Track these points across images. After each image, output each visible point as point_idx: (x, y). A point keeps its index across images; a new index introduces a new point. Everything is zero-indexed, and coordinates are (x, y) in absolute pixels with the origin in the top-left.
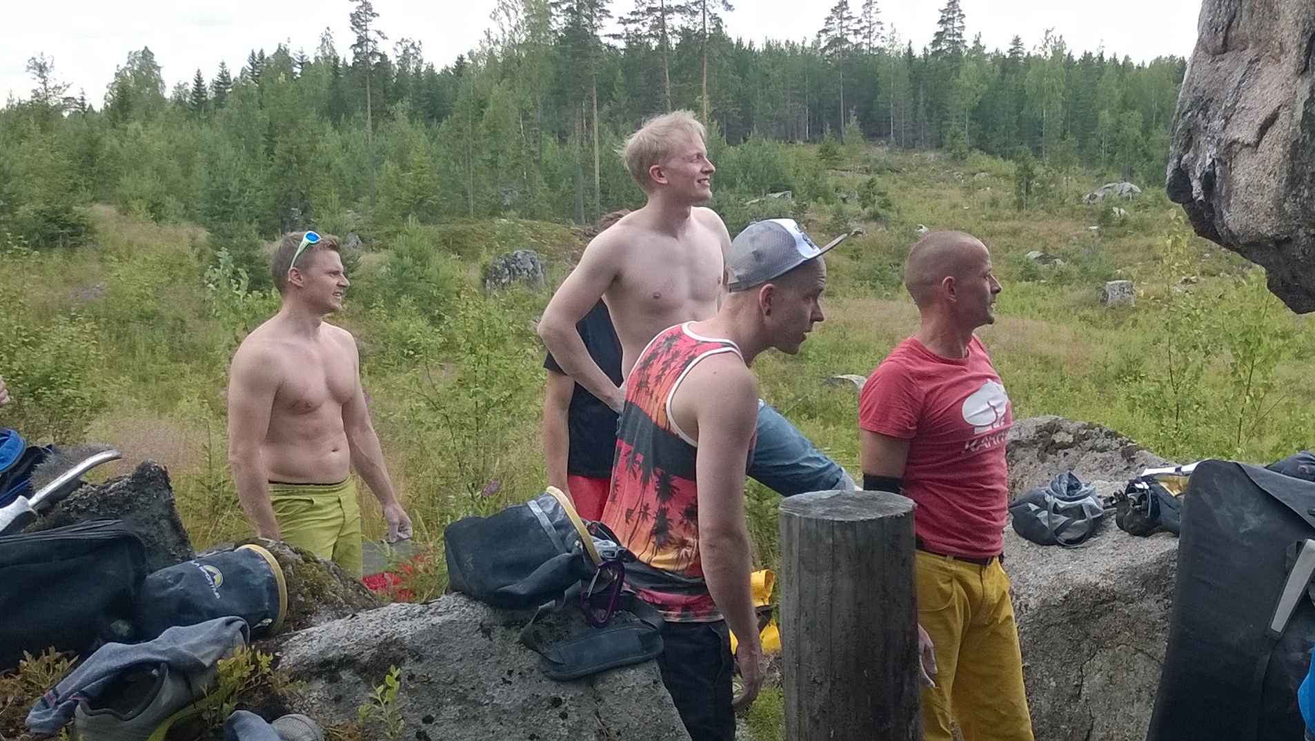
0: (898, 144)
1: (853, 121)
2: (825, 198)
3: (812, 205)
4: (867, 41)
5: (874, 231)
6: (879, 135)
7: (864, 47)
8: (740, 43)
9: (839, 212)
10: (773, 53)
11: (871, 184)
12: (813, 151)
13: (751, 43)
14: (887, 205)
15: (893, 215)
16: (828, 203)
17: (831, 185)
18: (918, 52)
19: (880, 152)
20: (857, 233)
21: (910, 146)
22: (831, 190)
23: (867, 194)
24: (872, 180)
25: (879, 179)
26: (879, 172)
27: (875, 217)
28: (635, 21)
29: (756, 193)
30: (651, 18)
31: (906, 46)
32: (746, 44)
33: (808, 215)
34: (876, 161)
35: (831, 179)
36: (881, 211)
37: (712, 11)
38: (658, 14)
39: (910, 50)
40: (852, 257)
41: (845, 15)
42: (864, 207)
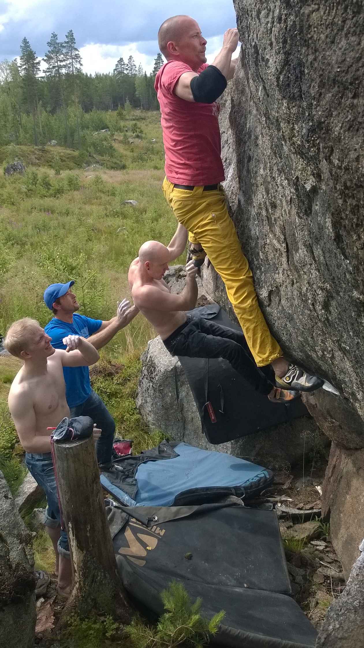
0: (144, 109)
1: (128, 102)
2: (120, 131)
3: (116, 133)
4: (130, 72)
5: (137, 141)
6: (137, 107)
7: (130, 74)
8: (87, 75)
9: (125, 135)
10: (99, 77)
11: (135, 125)
12: (115, 113)
13: (91, 75)
14: (141, 132)
15: (143, 135)
16: (121, 132)
17: (122, 126)
18: (148, 75)
19: (138, 113)
20: (132, 143)
21: (148, 109)
22: (122, 127)
23: (134, 128)
24: (136, 124)
25: (138, 123)
26: (138, 120)
27: (138, 137)
28: (49, 72)
29: (97, 130)
30: (54, 70)
31: (144, 73)
32: (89, 75)
33: (115, 137)
34: (137, 116)
35: (122, 124)
36: (139, 134)
37: (76, 66)
38: (57, 68)
39: (146, 74)
40: (131, 152)
41: (122, 63)
42: (134, 133)
